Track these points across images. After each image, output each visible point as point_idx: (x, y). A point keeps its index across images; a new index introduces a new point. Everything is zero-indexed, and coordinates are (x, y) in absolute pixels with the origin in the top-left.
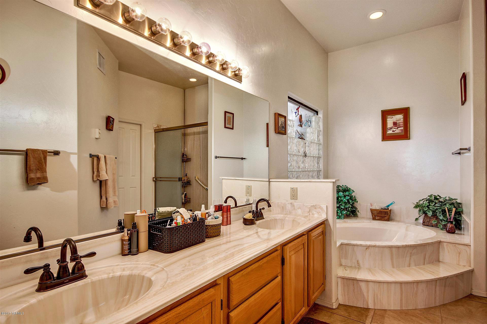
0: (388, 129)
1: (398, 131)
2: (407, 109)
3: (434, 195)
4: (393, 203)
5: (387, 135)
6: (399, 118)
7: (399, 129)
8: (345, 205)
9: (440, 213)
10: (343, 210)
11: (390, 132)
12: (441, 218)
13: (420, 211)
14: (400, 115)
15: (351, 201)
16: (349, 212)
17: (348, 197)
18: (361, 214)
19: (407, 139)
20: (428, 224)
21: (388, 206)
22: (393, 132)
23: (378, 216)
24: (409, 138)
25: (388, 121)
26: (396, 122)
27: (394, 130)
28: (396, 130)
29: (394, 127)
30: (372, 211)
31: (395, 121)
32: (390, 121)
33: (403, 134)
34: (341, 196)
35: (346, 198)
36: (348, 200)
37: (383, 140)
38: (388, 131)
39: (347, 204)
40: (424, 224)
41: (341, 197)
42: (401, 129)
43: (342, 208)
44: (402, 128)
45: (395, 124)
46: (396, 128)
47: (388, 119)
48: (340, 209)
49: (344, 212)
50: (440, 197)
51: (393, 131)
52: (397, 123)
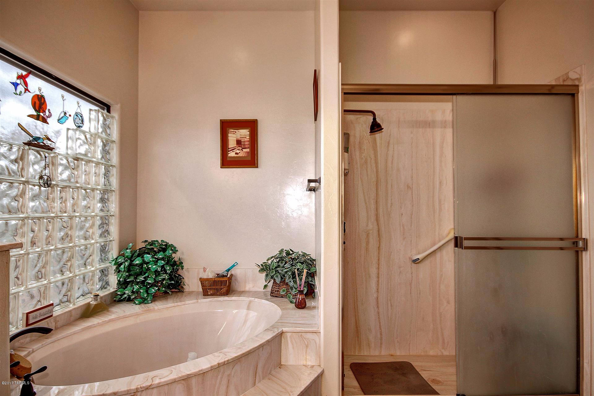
0: (229, 150)
1: (243, 153)
2: (255, 122)
3: (285, 250)
4: (235, 265)
5: (228, 159)
6: (244, 133)
7: (244, 150)
8: (156, 276)
9: (289, 278)
10: (150, 287)
11: (232, 154)
12: (291, 284)
13: (267, 275)
14: (246, 130)
15: (168, 268)
16: (164, 288)
17: (163, 262)
18: (189, 287)
19: (254, 166)
20: (277, 295)
21: (228, 270)
22: (236, 155)
23: (211, 289)
24: (256, 166)
25: (229, 138)
26: (241, 140)
27: (238, 151)
28: (240, 153)
29: (238, 147)
30: (202, 281)
31: (239, 138)
32: (232, 138)
33: (249, 158)
34: (149, 261)
35: (159, 264)
36: (163, 267)
37: (223, 167)
38: (229, 153)
39: (161, 274)
40: (272, 294)
41: (147, 263)
42: (246, 152)
43: (149, 283)
44: (248, 150)
45: (239, 142)
46: (241, 148)
47: (230, 135)
48: (144, 286)
49: (153, 290)
50: (292, 251)
51: (236, 153)
52: (241, 142)
